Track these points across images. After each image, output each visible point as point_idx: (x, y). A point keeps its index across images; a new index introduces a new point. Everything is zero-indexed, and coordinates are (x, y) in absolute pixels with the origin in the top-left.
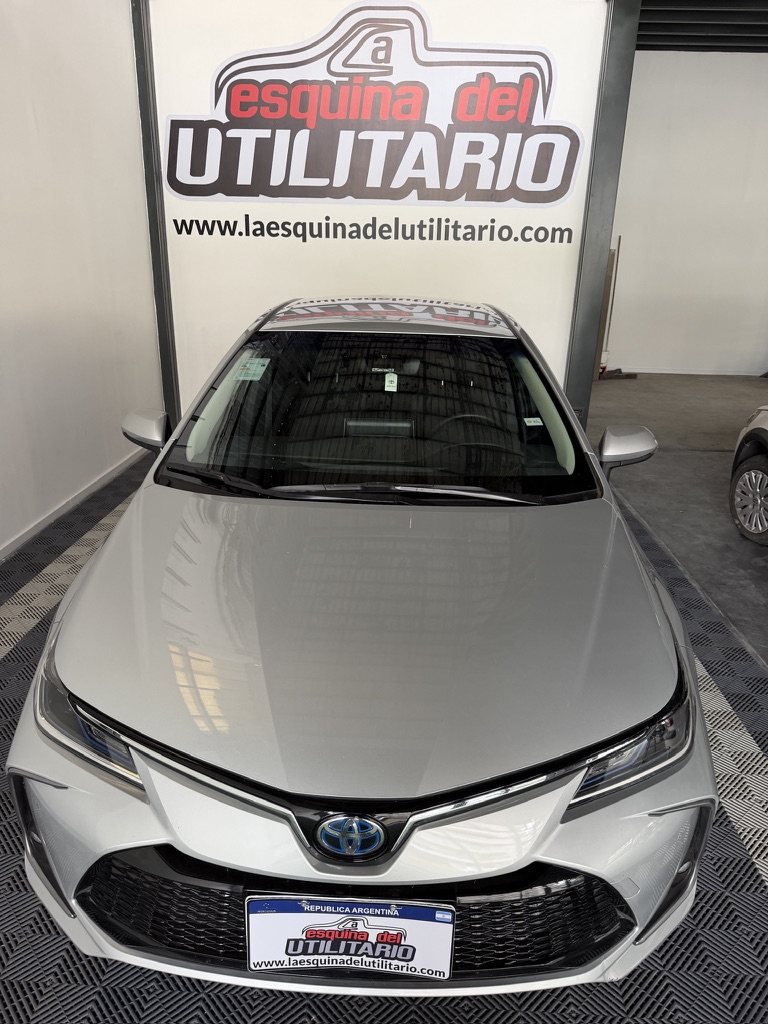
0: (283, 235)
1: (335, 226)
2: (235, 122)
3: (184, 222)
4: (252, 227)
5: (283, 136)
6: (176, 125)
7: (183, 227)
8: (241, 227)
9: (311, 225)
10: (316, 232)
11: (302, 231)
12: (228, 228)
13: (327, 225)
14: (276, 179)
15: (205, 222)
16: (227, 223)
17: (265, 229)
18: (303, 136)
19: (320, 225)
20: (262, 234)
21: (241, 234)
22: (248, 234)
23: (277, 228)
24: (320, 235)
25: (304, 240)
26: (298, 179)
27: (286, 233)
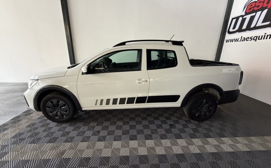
0: (250, 40)
1: (268, 36)
2: (247, 14)
3: (228, 40)
4: (242, 39)
5: (259, 13)
6: (233, 19)
7: (227, 41)
8: (240, 40)
9: (259, 36)
10: (260, 38)
11: (256, 38)
12: (237, 40)
13: (265, 36)
14: (252, 26)
15: (232, 39)
16: (237, 39)
17: (246, 39)
18: (266, 11)
19: (262, 36)
20: (244, 41)
21: (239, 41)
22: (241, 41)
23: (249, 39)
24: (261, 39)
25: (256, 41)
26: (260, 24)
27: (251, 39)
